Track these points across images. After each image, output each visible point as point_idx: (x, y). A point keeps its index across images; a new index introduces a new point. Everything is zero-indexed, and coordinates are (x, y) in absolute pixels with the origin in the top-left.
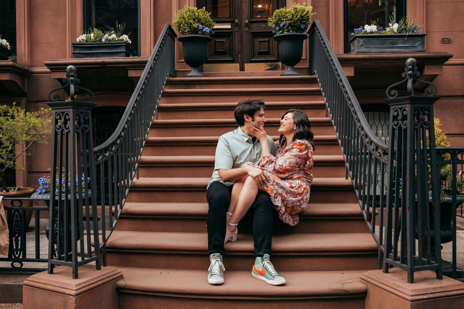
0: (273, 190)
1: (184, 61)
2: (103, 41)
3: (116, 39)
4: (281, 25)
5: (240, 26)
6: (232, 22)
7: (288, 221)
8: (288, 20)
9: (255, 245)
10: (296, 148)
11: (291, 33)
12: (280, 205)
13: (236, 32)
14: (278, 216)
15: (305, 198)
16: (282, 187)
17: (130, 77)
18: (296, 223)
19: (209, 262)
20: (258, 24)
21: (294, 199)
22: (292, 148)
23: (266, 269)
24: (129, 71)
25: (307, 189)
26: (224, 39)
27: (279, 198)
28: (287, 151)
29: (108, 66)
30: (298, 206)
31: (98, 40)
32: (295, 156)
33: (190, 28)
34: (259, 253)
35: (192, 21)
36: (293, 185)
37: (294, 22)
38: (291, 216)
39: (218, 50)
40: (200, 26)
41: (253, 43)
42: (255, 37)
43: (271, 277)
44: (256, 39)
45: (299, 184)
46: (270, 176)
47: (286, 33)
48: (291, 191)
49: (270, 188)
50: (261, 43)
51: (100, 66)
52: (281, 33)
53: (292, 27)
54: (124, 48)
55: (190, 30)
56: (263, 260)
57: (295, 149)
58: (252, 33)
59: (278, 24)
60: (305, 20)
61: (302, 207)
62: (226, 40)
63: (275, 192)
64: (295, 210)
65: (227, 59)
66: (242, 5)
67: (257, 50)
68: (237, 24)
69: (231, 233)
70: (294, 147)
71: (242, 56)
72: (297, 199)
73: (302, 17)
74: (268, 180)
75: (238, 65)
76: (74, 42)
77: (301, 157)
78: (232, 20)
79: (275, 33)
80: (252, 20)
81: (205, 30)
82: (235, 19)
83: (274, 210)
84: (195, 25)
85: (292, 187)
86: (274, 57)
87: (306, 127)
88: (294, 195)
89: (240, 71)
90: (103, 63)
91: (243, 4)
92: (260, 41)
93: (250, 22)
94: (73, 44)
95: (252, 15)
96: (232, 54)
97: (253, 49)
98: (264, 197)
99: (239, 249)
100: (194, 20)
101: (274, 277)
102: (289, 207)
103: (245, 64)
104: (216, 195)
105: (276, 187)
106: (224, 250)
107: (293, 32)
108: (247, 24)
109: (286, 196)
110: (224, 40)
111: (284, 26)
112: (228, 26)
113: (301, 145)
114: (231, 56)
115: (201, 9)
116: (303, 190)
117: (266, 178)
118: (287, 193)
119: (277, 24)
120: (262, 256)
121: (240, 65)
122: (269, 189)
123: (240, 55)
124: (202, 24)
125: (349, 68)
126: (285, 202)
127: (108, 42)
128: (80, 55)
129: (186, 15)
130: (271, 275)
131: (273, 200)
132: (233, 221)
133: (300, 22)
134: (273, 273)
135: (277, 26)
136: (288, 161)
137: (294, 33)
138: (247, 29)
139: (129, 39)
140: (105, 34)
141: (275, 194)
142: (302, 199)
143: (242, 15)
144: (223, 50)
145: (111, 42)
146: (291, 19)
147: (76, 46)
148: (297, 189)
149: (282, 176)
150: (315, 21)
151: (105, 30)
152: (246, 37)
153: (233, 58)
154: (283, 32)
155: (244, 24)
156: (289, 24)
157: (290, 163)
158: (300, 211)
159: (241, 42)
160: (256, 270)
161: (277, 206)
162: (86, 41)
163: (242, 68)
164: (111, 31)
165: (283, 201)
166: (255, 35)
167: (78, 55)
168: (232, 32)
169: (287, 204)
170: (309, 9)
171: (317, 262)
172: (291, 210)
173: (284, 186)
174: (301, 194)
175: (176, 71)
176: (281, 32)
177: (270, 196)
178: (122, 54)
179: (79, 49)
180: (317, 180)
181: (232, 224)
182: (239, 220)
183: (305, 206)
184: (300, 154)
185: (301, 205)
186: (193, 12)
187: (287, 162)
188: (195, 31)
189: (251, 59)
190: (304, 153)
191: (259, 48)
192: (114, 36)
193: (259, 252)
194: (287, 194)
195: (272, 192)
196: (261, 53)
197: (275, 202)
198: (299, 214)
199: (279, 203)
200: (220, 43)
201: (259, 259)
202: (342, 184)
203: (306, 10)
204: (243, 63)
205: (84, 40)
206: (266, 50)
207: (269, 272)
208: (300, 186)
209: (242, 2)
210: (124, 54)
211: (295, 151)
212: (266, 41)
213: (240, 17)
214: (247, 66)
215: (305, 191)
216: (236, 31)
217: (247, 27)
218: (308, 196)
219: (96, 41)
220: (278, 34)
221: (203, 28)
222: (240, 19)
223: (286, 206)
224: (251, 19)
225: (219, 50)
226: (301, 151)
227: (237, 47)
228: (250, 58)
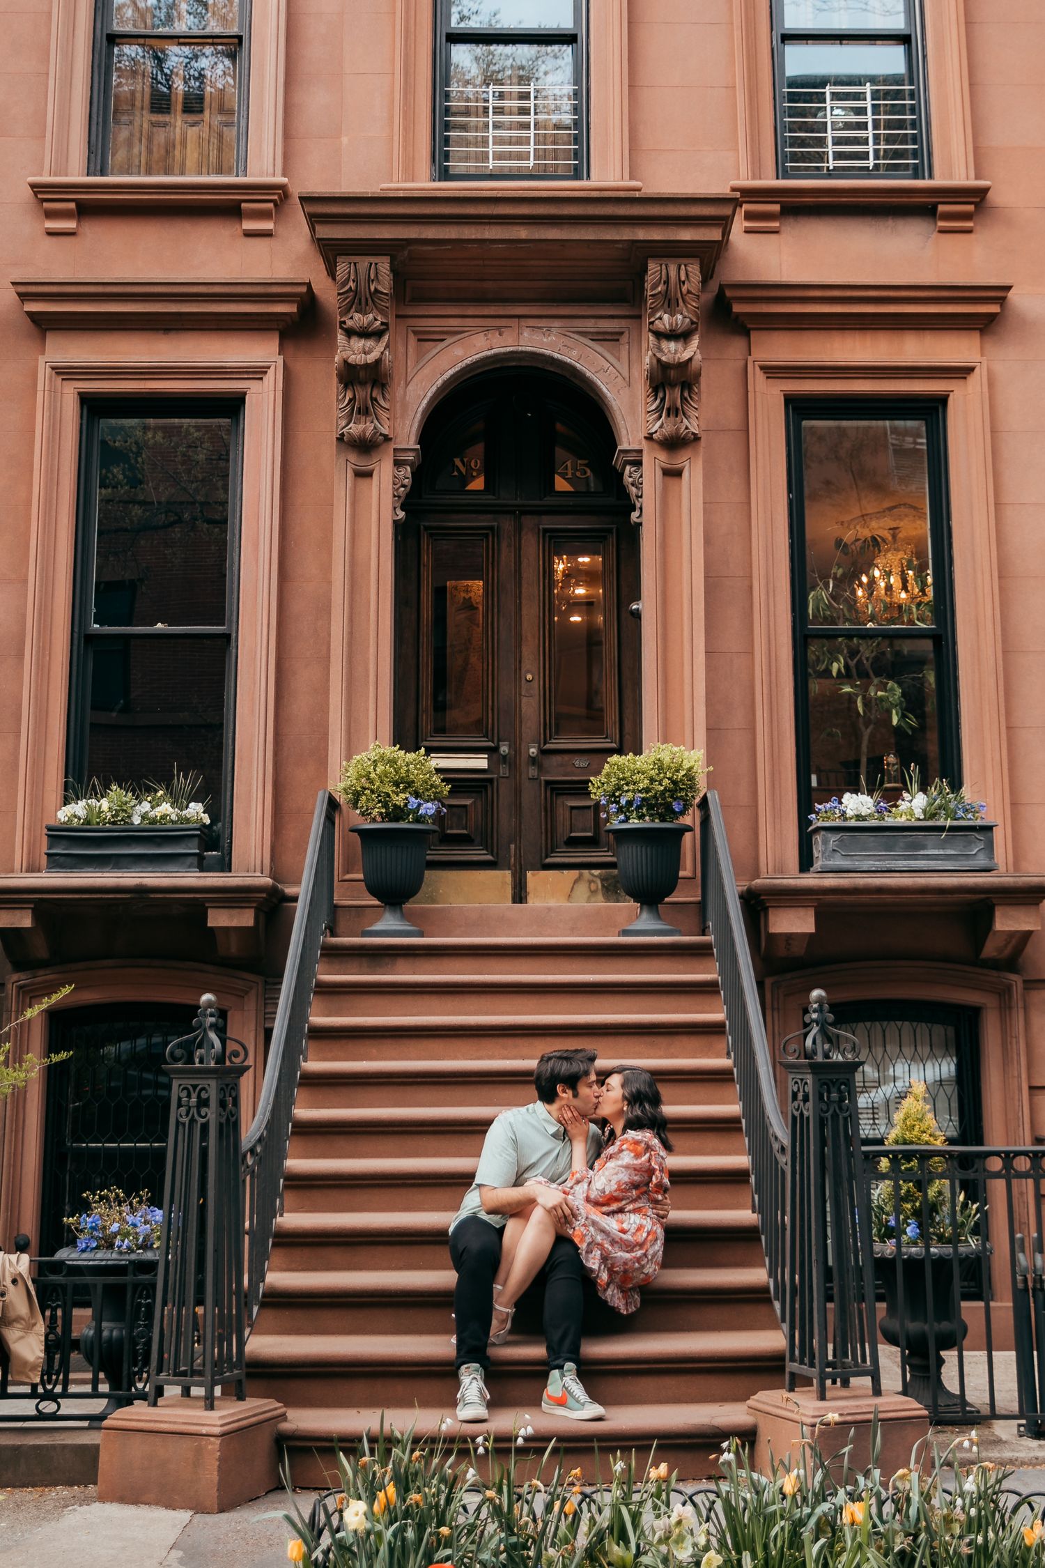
0: (585, 1235)
1: (361, 876)
2: (136, 823)
3: (174, 817)
4: (623, 802)
5: (515, 763)
6: (492, 751)
7: (617, 1301)
8: (640, 791)
9: (548, 1348)
10: (627, 1149)
11: (647, 823)
12: (595, 1267)
13: (501, 780)
14: (596, 1291)
15: (651, 1252)
16: (603, 1231)
17: (212, 928)
18: (632, 1309)
19: (457, 1384)
20: (566, 757)
21: (627, 1256)
22: (621, 1151)
23: (569, 1392)
24: (210, 911)
25: (655, 1232)
26: (468, 798)
27: (597, 1253)
28: (611, 1157)
29: (152, 896)
30: (638, 1269)
31: (122, 820)
32: (627, 1167)
33: (385, 805)
34: (557, 1362)
35: (389, 789)
36: (625, 1226)
37: (655, 797)
38: (622, 1292)
39: (449, 831)
40: (412, 799)
41: (549, 812)
42: (558, 794)
43: (577, 1405)
44: (560, 800)
45: (635, 1223)
46: (580, 1207)
47: (634, 823)
48: (621, 1239)
49: (579, 1232)
50: (574, 812)
51: (129, 896)
52: (623, 822)
53: (651, 807)
54: (196, 841)
55: (384, 811)
56: (563, 1375)
57: (625, 1153)
58: (548, 783)
59: (613, 795)
60: (682, 789)
61: (646, 1271)
62: (475, 802)
63: (588, 1239)
64: (631, 1279)
65: (475, 858)
66: (520, 701)
67: (563, 832)
68: (504, 757)
69: (499, 1327)
70: (624, 1147)
71: (518, 848)
72: (633, 1254)
73: (674, 782)
74: (575, 1216)
75: (506, 876)
76: (52, 823)
77: (638, 1167)
78: (491, 744)
79: (607, 820)
80: (548, 746)
81: (424, 812)
82: (499, 740)
83: (586, 1279)
84: (399, 800)
85: (623, 1231)
86: (610, 854)
87: (647, 1107)
88: (627, 1246)
89: (514, 902)
90: (141, 891)
91: (524, 700)
92: (572, 808)
93: (543, 752)
94: (49, 829)
95: (548, 731)
96: (489, 841)
97: (551, 831)
98: (566, 1249)
99: (516, 1357)
100: (397, 784)
101: (583, 1405)
102: (617, 1272)
103: (529, 874)
104: (474, 1243)
105: (591, 1229)
106: (488, 1358)
107: (653, 821)
108: (533, 761)
109: (610, 1248)
110: (468, 802)
111: (630, 803)
112: (480, 762)
113: (637, 1143)
114: (488, 846)
115: (415, 752)
116: (645, 1235)
117: (571, 1210)
118: (613, 1242)
119: (613, 797)
120: (561, 1367)
121: (514, 875)
122: (576, 1233)
123: (513, 846)
124: (417, 795)
125: (802, 912)
126: (609, 1262)
127: (148, 826)
128: (68, 860)
129: (375, 770)
130: (578, 1401)
131: (583, 1257)
132: (504, 1299)
133: (672, 797)
134: (581, 1397)
135: (612, 803)
136: (615, 1179)
137: (657, 824)
138: (533, 772)
139: (204, 812)
140: (140, 803)
141: (589, 1244)
142: (645, 1255)
143: (520, 732)
144: (465, 832)
145: (158, 826)
146: (647, 790)
147: (58, 835)
148: (634, 1234)
149: (605, 1209)
150: (708, 795)
151: (140, 788)
152: (531, 796)
153: (492, 855)
154: (627, 820)
155: (524, 757)
156: (643, 799)
157: (619, 1183)
158: (643, 1280)
159: (518, 807)
160: (549, 1397)
161: (592, 1270)
162: (88, 822)
163: (520, 883)
164: (156, 791)
165: (605, 1258)
166: (558, 789)
167: (62, 859)
168: (491, 781)
169: (613, 1265)
170: (692, 763)
171: (670, 1383)
172: (622, 1277)
173: (608, 1228)
174: (641, 1245)
175: (336, 906)
176: (622, 817)
177: (578, 1248)
178: (190, 860)
179: (64, 842)
180: (679, 1216)
181: (503, 1308)
182: (514, 1301)
183: (651, 1270)
184: (635, 1162)
185: (643, 1267)
186: (392, 762)
187: (613, 1182)
188: (397, 813)
189: (547, 857)
190: (643, 1159)
191: (568, 827)
192: (165, 808)
193: (556, 1359)
194: (612, 1245)
195: (582, 1240)
196: (573, 842)
197: (587, 1260)
198: (640, 1287)
199: (594, 1264)
200: (455, 810)
201: (555, 1374)
202: (738, 1223)
203: (686, 765)
204: (521, 868)
205: (80, 819)
206: (589, 834)
207: (574, 1397)
208: (640, 1228)
209: (520, 695)
210: (195, 860)
211: (627, 1158)
212: (589, 807)
213: (515, 736)
214: (534, 879)
215: (650, 1237)
216: (501, 775)
217: (533, 764)
218: (659, 1246)
219: (114, 823)
220: (616, 824)
221: (420, 805)
222: (515, 744)
223: (611, 1272)
224: (545, 743)
225: (451, 828)
226: (638, 1156)
227: (505, 821)
228: (543, 855)
